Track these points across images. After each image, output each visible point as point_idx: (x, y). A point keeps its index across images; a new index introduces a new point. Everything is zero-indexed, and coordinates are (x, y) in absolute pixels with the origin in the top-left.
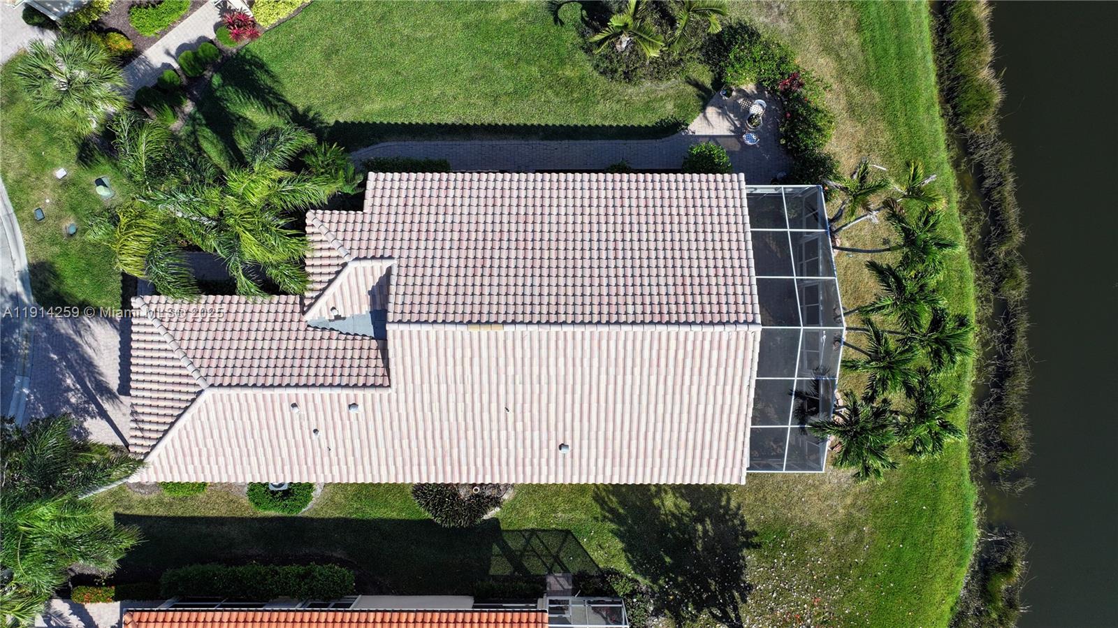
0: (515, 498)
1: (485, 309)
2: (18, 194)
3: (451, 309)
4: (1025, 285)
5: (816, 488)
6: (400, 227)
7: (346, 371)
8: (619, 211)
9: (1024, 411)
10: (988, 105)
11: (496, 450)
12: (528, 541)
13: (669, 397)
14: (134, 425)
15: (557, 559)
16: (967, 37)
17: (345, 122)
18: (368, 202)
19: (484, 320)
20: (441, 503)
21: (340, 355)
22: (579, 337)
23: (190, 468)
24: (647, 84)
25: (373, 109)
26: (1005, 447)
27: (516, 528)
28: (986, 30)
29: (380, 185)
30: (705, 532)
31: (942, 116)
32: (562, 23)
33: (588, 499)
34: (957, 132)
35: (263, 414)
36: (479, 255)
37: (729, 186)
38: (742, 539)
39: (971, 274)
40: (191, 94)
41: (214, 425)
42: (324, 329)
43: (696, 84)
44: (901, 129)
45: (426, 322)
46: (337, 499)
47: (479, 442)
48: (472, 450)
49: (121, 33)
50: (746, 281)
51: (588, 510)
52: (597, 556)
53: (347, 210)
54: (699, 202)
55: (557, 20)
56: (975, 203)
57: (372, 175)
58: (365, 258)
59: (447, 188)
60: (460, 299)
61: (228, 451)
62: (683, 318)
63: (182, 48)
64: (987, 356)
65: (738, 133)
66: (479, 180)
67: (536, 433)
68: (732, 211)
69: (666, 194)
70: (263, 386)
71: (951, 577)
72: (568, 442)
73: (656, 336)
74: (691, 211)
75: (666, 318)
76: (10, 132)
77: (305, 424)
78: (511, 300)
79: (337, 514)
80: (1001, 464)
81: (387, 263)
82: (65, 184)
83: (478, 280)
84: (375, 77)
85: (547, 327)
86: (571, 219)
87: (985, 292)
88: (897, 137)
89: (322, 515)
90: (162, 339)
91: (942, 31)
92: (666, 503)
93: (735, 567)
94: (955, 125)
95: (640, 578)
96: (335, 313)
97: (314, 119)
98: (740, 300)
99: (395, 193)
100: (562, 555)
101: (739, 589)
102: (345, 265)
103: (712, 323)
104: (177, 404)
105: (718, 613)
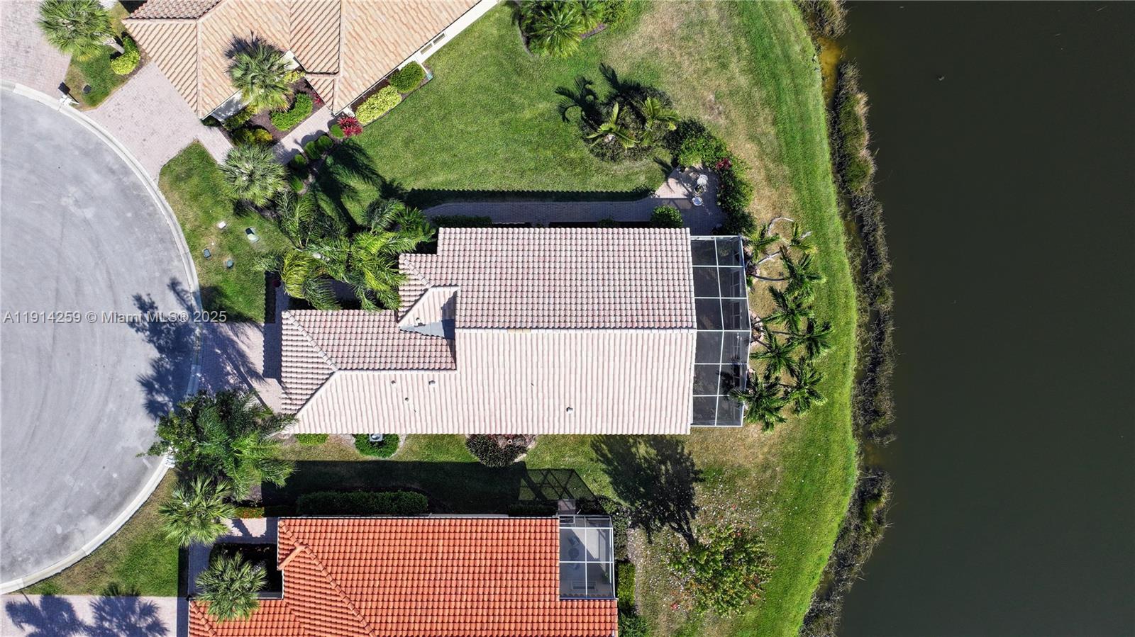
0: (536, 448)
1: (519, 319)
2: (193, 239)
3: (496, 319)
4: (891, 300)
5: (743, 440)
6: (461, 265)
7: (427, 360)
8: (606, 254)
9: (889, 388)
10: (865, 174)
11: (525, 412)
12: (545, 477)
13: (638, 376)
14: (285, 396)
15: (565, 489)
16: (851, 127)
17: (419, 190)
18: (440, 248)
19: (518, 326)
20: (486, 450)
21: (423, 349)
22: (579, 337)
23: (323, 424)
24: (627, 163)
25: (438, 180)
26: (877, 413)
27: (537, 468)
28: (864, 123)
29: (447, 236)
30: (667, 470)
31: (834, 182)
32: (568, 121)
33: (587, 448)
34: (845, 194)
35: (372, 387)
36: (514, 284)
37: (679, 237)
38: (692, 475)
39: (853, 293)
40: (312, 170)
41: (340, 395)
42: (411, 332)
43: (662, 163)
44: (804, 193)
45: (480, 327)
46: (414, 448)
47: (514, 406)
48: (509, 412)
49: (264, 128)
50: (688, 301)
51: (586, 455)
52: (593, 487)
53: (426, 253)
54: (659, 248)
55: (564, 118)
56: (858, 243)
57: (441, 230)
58: (439, 286)
59: (492, 239)
60: (502, 313)
61: (348, 412)
62: (646, 325)
63: (306, 139)
64: (865, 350)
65: (690, 196)
66: (513, 233)
67: (551, 400)
68: (680, 254)
69: (637, 242)
70: (373, 369)
71: (839, 503)
72: (573, 406)
73: (629, 336)
74: (654, 254)
75: (635, 325)
76: (188, 197)
77: (400, 395)
78: (535, 313)
79: (414, 459)
80: (873, 425)
81: (453, 289)
82: (225, 232)
83: (513, 300)
84: (439, 159)
85: (559, 330)
86: (574, 259)
87: (864, 305)
88: (801, 198)
89: (404, 459)
90: (304, 339)
91: (834, 123)
92: (640, 451)
93: (687, 495)
94: (843, 189)
95: (622, 502)
96: (419, 321)
97: (397, 187)
98: (684, 313)
99: (458, 242)
100: (568, 486)
101: (689, 509)
102: (426, 290)
103: (665, 328)
104: (316, 382)
105: (676, 526)
